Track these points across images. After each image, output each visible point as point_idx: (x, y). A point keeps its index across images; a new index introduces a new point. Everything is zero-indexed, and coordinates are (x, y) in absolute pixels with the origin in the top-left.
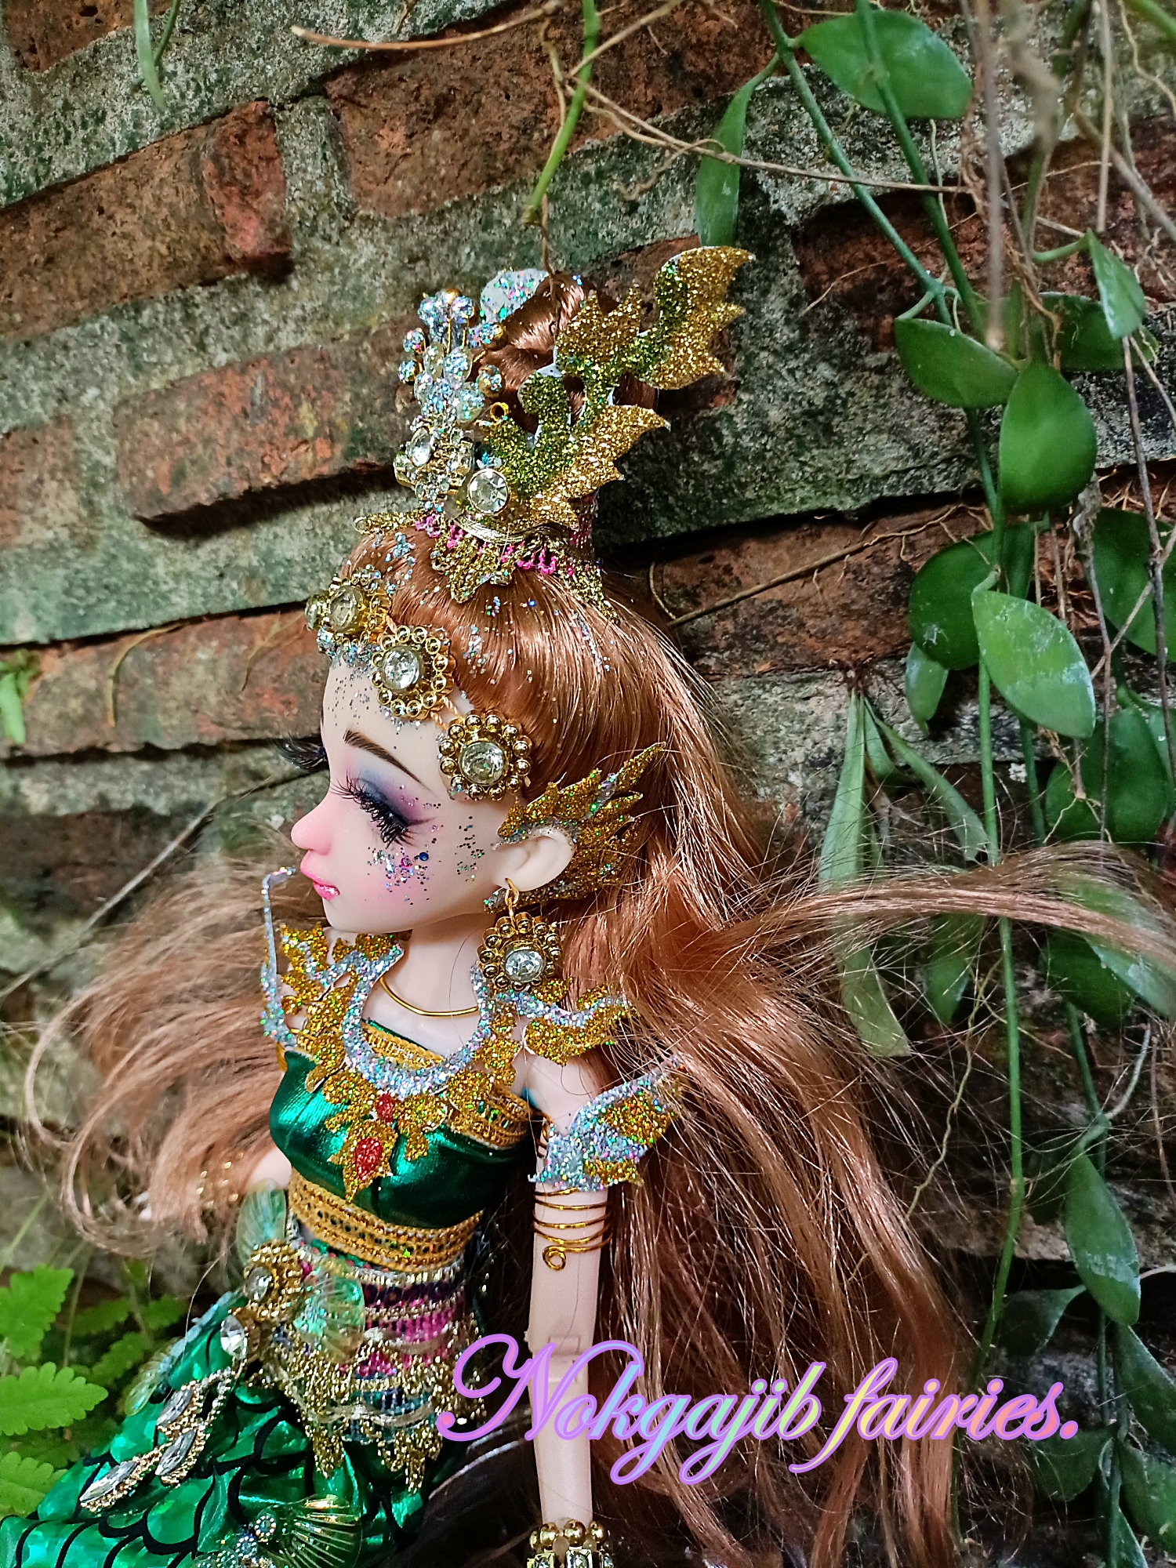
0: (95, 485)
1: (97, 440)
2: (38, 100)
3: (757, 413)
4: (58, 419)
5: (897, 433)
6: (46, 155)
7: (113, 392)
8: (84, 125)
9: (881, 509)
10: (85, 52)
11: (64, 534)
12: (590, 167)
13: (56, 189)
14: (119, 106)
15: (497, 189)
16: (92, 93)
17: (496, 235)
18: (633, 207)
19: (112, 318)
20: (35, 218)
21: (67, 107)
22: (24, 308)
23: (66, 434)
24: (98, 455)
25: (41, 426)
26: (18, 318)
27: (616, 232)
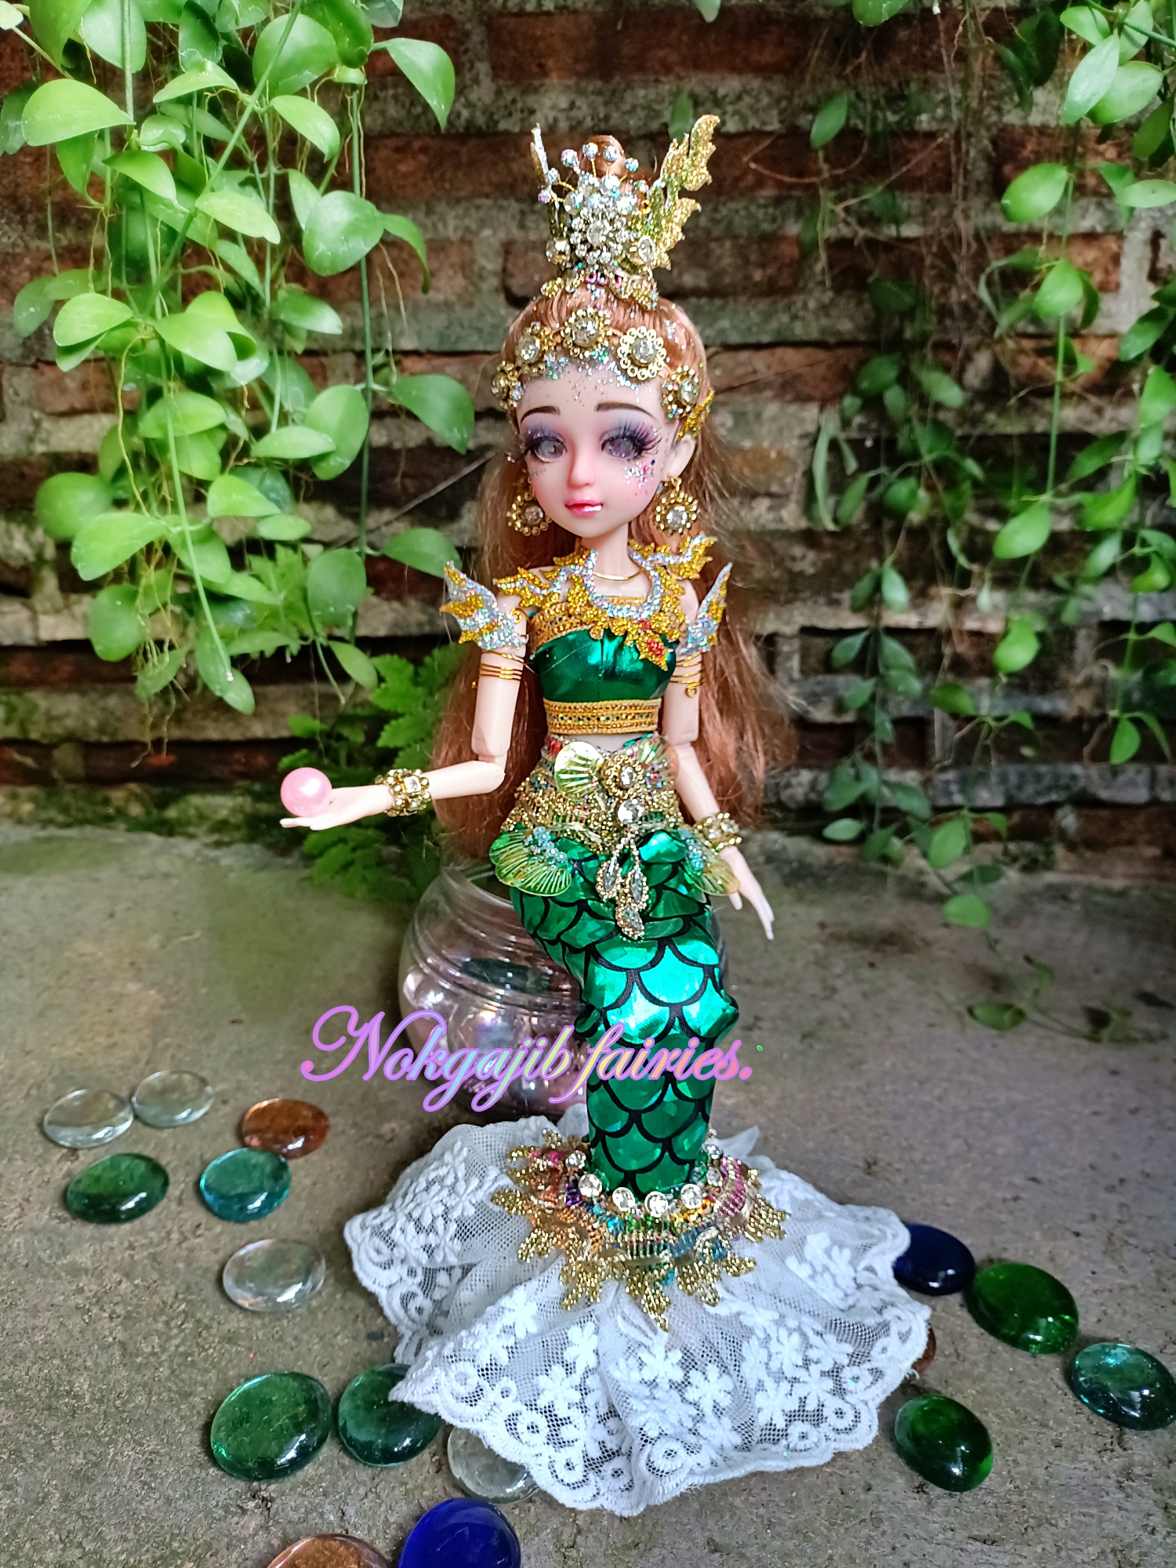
0: (481, 277)
1: (485, 256)
2: (498, 93)
3: (805, 305)
4: (462, 240)
5: (852, 318)
6: (496, 117)
7: (502, 235)
8: (522, 111)
9: (843, 344)
10: (537, 83)
11: (453, 298)
12: (762, 201)
13: (497, 134)
14: (545, 110)
15: (723, 199)
16: (531, 100)
17: (718, 216)
18: (774, 220)
19: (517, 200)
20: (473, 142)
21: (514, 101)
22: (451, 181)
23: (466, 248)
24: (483, 262)
25: (451, 243)
26: (447, 186)
27: (766, 227)
